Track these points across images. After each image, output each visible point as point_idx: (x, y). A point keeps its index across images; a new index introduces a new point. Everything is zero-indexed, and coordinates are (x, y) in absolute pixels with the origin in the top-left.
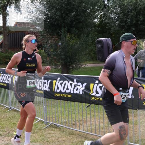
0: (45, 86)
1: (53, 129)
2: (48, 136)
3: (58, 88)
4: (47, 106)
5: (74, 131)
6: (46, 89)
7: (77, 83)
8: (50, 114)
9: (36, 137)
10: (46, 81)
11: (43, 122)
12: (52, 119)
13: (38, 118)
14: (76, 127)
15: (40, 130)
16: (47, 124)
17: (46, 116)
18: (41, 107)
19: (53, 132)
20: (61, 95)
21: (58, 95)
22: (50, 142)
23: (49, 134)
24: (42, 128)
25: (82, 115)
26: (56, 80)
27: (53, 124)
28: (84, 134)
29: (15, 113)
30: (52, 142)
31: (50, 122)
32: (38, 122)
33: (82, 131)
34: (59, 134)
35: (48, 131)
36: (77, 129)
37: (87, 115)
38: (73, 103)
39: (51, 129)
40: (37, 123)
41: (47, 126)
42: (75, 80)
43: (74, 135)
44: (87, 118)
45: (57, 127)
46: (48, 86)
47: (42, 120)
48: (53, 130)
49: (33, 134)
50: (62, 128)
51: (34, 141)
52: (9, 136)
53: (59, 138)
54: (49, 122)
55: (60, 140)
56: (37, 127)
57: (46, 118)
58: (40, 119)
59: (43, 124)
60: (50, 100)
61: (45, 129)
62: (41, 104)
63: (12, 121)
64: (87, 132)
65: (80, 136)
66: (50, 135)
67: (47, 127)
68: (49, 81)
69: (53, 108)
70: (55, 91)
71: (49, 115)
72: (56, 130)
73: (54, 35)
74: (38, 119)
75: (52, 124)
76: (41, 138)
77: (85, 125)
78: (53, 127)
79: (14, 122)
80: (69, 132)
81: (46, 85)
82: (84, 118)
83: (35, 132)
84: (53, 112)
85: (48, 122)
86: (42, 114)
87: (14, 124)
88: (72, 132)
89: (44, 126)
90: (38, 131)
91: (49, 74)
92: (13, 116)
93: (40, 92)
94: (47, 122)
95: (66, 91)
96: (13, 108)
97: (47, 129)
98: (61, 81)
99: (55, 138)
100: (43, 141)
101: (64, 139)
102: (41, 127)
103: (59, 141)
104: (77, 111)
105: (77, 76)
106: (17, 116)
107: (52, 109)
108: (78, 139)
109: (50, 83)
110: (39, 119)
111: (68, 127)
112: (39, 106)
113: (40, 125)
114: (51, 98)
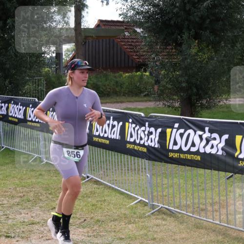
0: (151, 139)
1: (165, 217)
2: (155, 229)
3: (175, 143)
4: (153, 175)
5: (202, 221)
6: (152, 145)
7: (210, 134)
8: (160, 189)
9: (132, 231)
10: (152, 129)
11: (146, 204)
12: (162, 200)
13: (136, 196)
14: (206, 214)
15: (141, 217)
16: (153, 207)
17: (152, 193)
18: (142, 177)
19: (163, 222)
20: (182, 156)
21: (176, 155)
22: (158, 240)
23: (157, 226)
24: (144, 214)
25: (217, 192)
26: (173, 127)
27: (164, 208)
28: (222, 227)
29: (95, 186)
30: (162, 240)
31: (159, 205)
32: (136, 203)
33: (218, 222)
34: (176, 226)
35: (154, 221)
36: (208, 218)
37: (228, 193)
38: (201, 171)
39: (160, 217)
40: (134, 206)
41: (153, 211)
42: (207, 129)
43: (202, 229)
44: (227, 198)
45: (171, 214)
46: (157, 139)
47: (144, 200)
48: (164, 220)
49: (127, 225)
50: (180, 215)
51: (129, 238)
52: (84, 228)
53: (175, 233)
54: (157, 204)
55: (178, 237)
56: (135, 213)
57: (151, 197)
58: (140, 198)
59: (146, 207)
60: (160, 163)
61: (149, 216)
62: (142, 172)
63: (90, 199)
64: (228, 224)
65: (214, 231)
66: (158, 228)
67: (152, 213)
68: (159, 130)
69: (164, 179)
70: (171, 148)
71: (157, 191)
72: (169, 219)
73: (170, 45)
74: (136, 198)
75: (162, 207)
76: (142, 233)
77: (224, 211)
78: (164, 213)
79: (94, 202)
80: (193, 224)
81: (152, 136)
82: (222, 198)
83: (130, 221)
84: (164, 186)
85: (154, 203)
86: (143, 190)
87: (93, 205)
88: (200, 224)
89: (148, 211)
90: (137, 220)
91: (158, 116)
92: (91, 192)
93: (141, 149)
94: (153, 205)
95: (190, 148)
96: (91, 176)
97: (154, 217)
98: (182, 131)
99: (167, 234)
100: (145, 237)
101: (184, 236)
102: (142, 212)
103: (174, 240)
104: (208, 185)
105: (210, 121)
106: (98, 191)
107: (162, 181)
108: (211, 237)
109: (160, 133)
110: (138, 199)
111: (191, 215)
112: (139, 175)
113: (140, 210)
114: (161, 160)
